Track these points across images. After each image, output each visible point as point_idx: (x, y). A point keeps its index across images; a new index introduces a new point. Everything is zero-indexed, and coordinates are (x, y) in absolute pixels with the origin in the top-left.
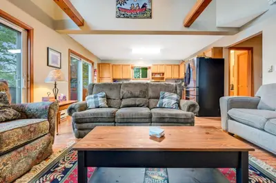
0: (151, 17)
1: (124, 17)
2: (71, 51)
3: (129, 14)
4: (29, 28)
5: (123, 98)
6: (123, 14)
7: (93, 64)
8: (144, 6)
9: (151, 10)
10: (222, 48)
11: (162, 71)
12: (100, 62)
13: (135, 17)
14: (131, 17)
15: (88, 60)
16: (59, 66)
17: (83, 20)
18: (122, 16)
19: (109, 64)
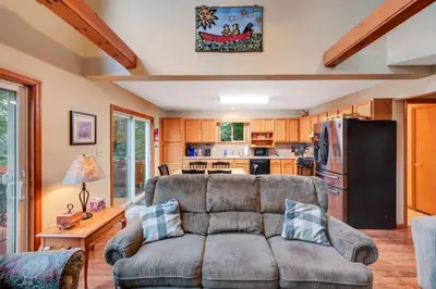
0: (261, 49)
1: (212, 50)
2: (113, 108)
3: (220, 44)
4: (32, 82)
5: (211, 211)
6: (208, 44)
7: (152, 121)
8: (248, 29)
9: (260, 35)
10: (391, 100)
11: (269, 130)
12: (164, 116)
13: (232, 51)
14: (224, 51)
15: (144, 116)
16: (93, 141)
17: (136, 57)
18: (207, 48)
19: (179, 119)
